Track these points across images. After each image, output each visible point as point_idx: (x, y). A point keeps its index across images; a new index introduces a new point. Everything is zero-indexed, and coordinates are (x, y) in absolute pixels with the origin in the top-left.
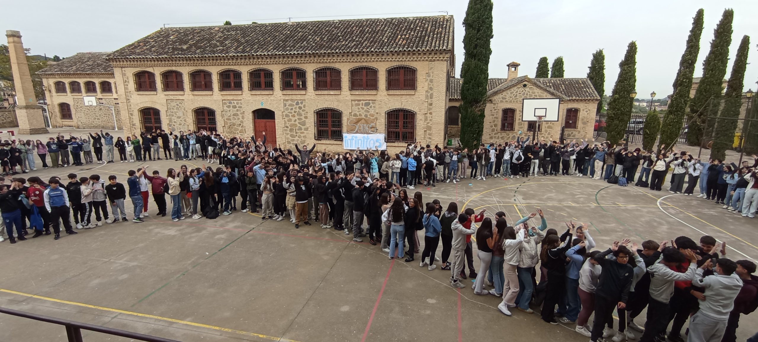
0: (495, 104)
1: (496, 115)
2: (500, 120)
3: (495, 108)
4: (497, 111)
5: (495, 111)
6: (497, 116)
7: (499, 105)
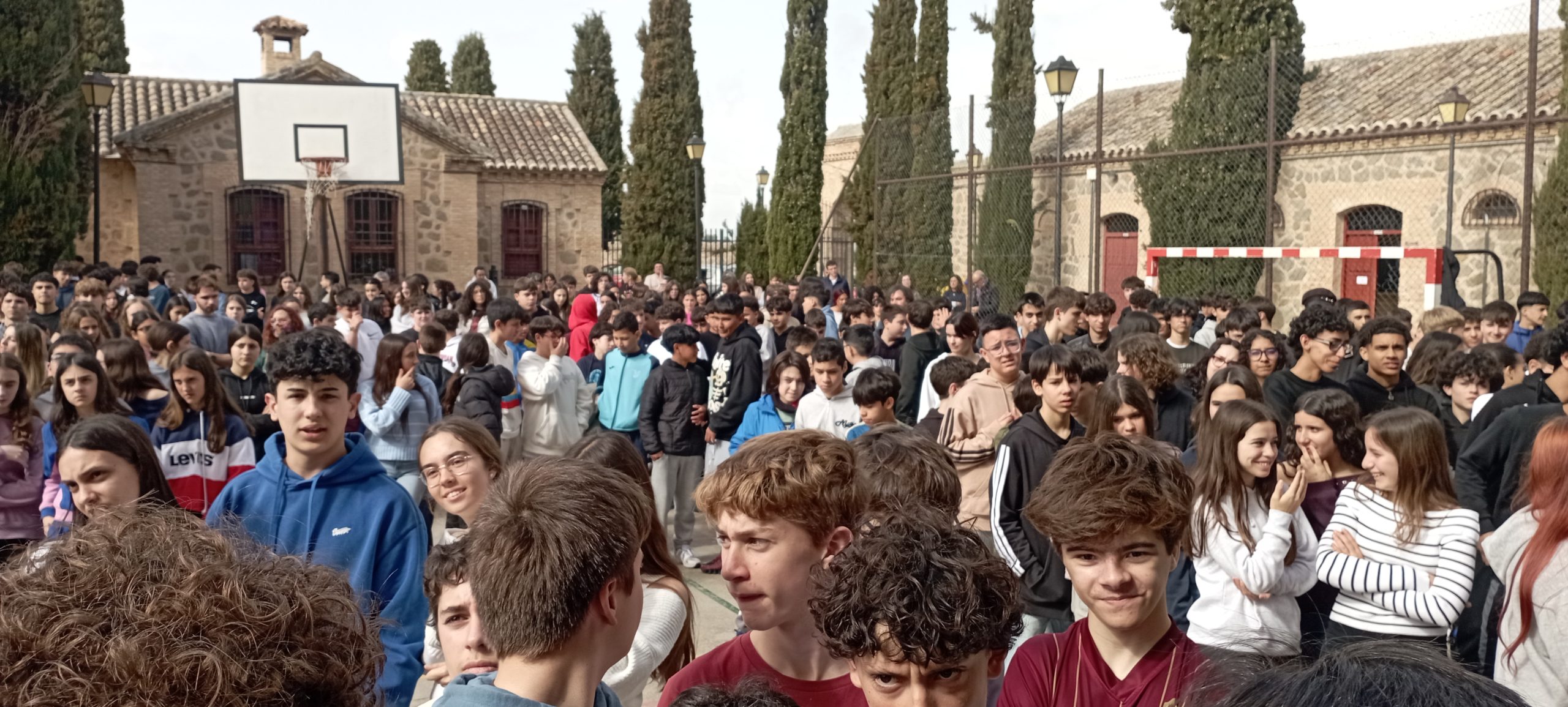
0: (187, 169)
1: (201, 215)
2: (219, 237)
3: (194, 187)
4: (201, 197)
5: (194, 201)
6: (206, 221)
7: (207, 173)
